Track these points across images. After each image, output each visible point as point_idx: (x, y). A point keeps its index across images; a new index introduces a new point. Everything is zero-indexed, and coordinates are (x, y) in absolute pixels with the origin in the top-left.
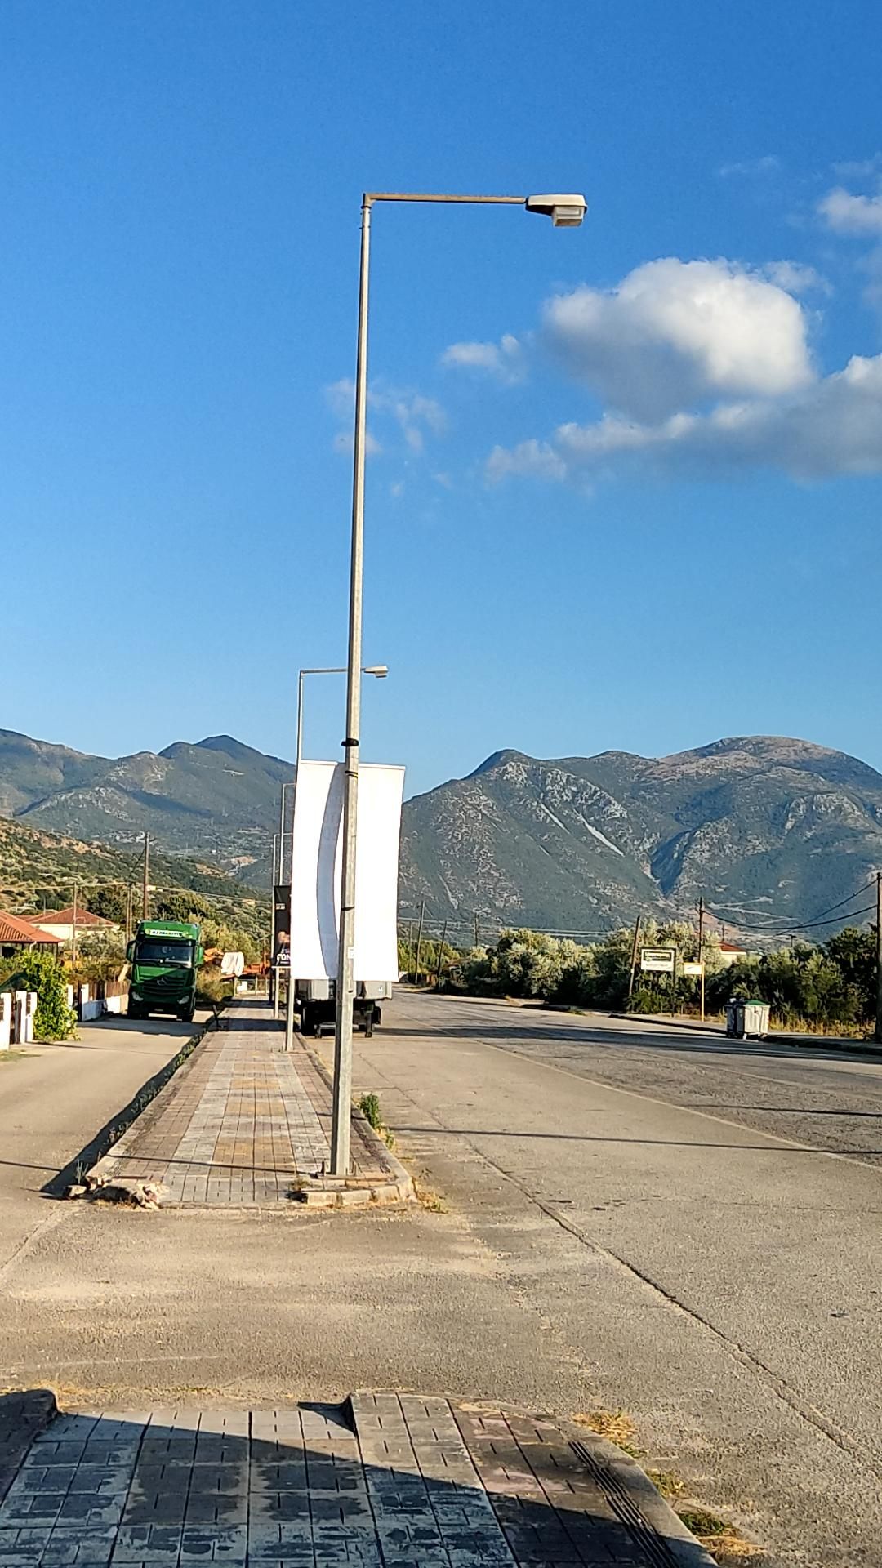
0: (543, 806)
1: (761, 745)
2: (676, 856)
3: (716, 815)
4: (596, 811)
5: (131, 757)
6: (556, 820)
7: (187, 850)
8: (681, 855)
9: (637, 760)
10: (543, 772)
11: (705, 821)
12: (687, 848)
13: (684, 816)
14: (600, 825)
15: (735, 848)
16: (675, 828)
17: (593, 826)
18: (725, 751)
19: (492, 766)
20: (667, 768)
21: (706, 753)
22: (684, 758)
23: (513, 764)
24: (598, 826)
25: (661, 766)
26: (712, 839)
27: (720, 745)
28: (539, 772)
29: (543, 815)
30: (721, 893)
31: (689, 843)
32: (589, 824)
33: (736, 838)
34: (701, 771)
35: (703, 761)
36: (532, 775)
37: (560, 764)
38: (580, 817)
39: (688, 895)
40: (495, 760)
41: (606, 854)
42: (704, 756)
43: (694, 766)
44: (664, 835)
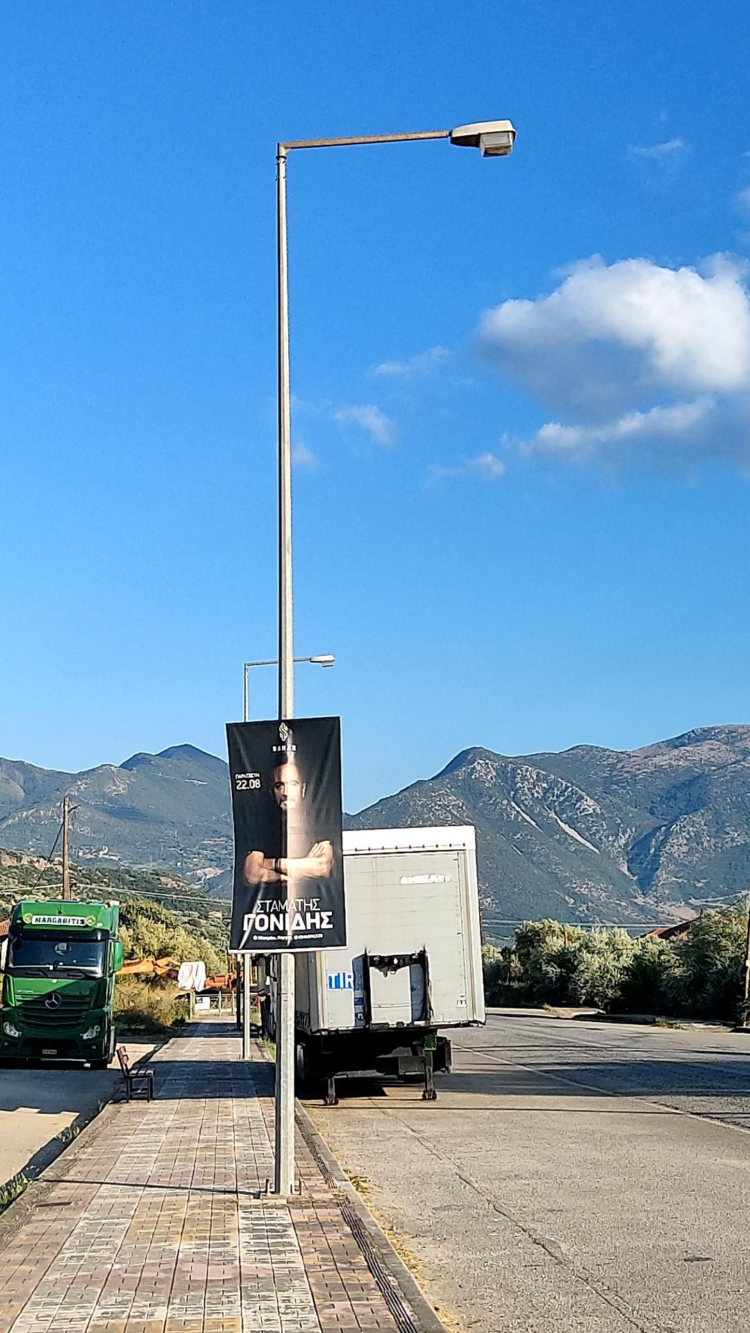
0: (513, 804)
1: (734, 734)
2: (652, 851)
3: (693, 806)
4: (568, 806)
5: (92, 770)
6: (528, 818)
7: (151, 865)
8: (658, 850)
9: (607, 753)
10: (514, 770)
11: (680, 814)
12: (664, 842)
13: (659, 809)
14: (573, 823)
15: (713, 841)
16: (650, 822)
17: (565, 823)
18: (698, 741)
19: (460, 766)
20: (638, 760)
21: (677, 744)
22: (658, 748)
23: (481, 762)
24: (571, 823)
25: (632, 760)
26: (689, 833)
27: (693, 735)
28: (508, 770)
29: (514, 813)
30: (701, 888)
31: (666, 838)
32: (561, 821)
33: (714, 830)
34: (674, 763)
35: (676, 752)
36: (501, 772)
37: (529, 760)
38: (552, 815)
39: (667, 892)
40: (462, 759)
41: (581, 851)
42: (676, 747)
43: (666, 757)
44: (639, 830)
